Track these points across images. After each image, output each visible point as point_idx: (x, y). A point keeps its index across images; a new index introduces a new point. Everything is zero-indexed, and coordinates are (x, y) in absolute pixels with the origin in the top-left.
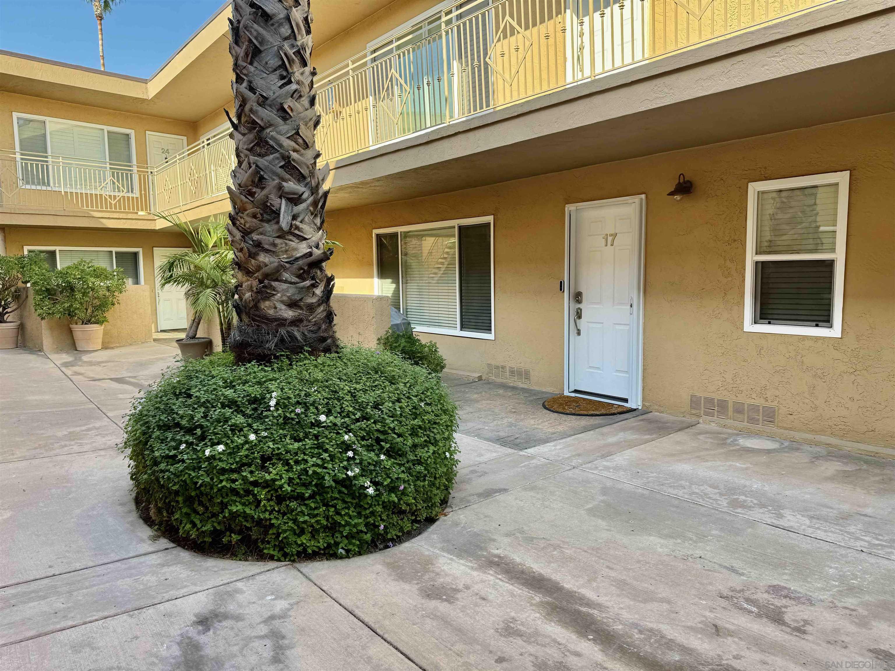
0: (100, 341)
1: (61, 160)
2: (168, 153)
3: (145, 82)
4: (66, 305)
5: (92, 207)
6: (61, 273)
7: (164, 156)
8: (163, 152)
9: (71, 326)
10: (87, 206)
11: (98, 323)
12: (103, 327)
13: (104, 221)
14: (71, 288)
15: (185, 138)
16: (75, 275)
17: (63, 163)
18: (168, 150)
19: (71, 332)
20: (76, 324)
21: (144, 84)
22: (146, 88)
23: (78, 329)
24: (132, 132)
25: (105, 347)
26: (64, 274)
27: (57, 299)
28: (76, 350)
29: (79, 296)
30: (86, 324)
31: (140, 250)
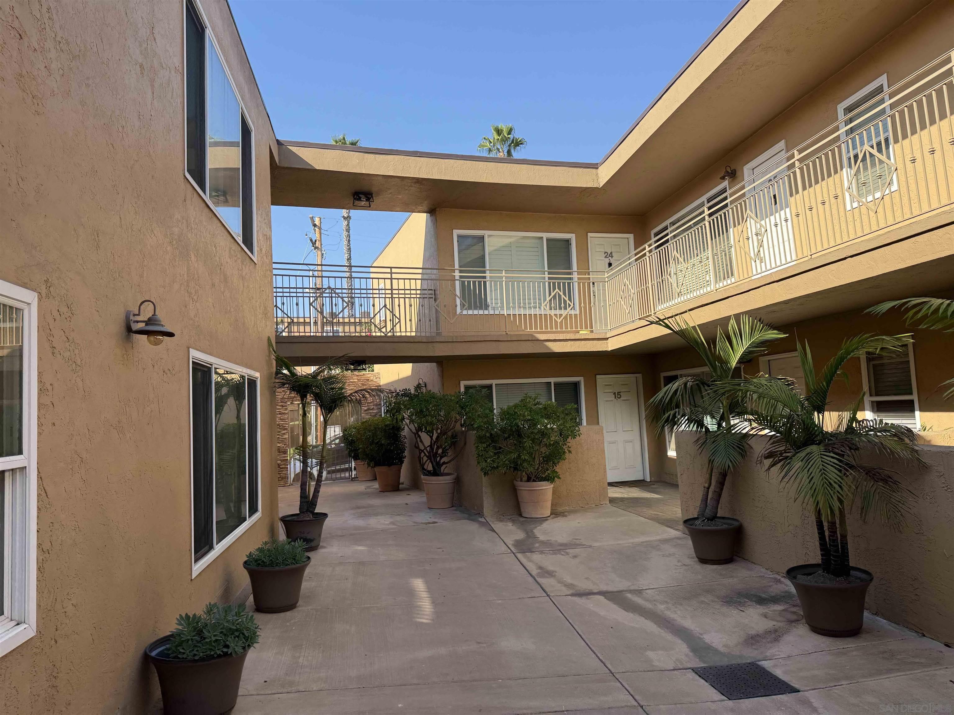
0: (549, 504)
1: (504, 274)
2: (612, 257)
3: (595, 166)
4: (514, 456)
5: (536, 328)
6: (508, 413)
7: (607, 261)
8: (606, 257)
9: (515, 482)
10: (531, 328)
11: (548, 480)
12: (552, 486)
13: (549, 344)
14: (518, 434)
15: (631, 236)
16: (524, 416)
17: (506, 277)
18: (611, 253)
19: (514, 491)
20: (521, 481)
21: (594, 170)
22: (597, 174)
23: (524, 487)
24: (572, 236)
25: (555, 514)
26: (512, 415)
27: (500, 448)
28: (521, 515)
29: (528, 443)
30: (534, 481)
31: (581, 379)
